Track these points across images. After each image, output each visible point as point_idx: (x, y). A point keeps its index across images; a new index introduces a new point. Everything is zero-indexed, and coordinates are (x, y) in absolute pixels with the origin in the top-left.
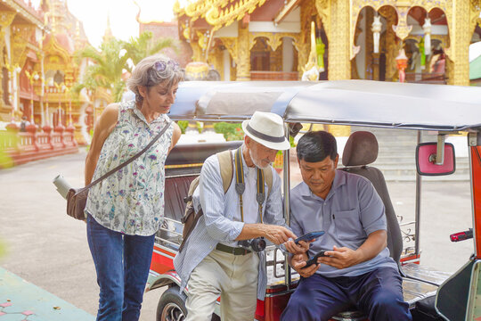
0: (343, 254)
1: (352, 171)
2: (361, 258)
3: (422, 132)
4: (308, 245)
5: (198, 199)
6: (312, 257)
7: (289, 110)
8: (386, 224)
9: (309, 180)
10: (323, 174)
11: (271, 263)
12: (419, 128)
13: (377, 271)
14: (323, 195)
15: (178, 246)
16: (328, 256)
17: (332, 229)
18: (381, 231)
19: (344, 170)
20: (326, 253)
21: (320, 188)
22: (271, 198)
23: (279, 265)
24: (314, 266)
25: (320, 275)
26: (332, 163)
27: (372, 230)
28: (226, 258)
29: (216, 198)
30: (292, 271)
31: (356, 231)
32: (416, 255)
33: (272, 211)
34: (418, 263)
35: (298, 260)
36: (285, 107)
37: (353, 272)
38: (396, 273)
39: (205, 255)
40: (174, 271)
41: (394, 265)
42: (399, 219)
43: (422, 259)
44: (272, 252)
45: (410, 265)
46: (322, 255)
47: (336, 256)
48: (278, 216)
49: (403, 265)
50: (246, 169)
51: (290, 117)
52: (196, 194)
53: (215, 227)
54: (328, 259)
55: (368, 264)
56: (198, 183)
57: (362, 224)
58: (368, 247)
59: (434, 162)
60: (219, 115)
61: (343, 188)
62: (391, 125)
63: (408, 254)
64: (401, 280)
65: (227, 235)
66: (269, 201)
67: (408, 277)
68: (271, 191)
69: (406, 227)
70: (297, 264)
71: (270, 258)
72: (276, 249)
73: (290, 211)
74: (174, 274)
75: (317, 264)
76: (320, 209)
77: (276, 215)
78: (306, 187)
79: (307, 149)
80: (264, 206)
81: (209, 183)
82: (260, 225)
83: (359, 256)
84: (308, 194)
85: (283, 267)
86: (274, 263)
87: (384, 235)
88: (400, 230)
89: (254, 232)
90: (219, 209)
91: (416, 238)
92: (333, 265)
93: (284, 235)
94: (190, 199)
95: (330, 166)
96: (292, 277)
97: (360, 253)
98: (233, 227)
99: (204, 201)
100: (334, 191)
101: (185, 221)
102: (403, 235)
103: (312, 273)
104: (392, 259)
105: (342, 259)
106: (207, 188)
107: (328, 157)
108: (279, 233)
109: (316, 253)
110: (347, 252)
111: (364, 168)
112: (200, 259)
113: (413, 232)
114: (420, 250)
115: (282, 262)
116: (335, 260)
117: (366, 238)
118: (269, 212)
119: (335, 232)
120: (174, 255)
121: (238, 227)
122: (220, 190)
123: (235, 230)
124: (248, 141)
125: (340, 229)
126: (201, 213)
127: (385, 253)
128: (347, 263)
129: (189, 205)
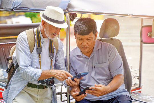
0: (100, 88)
1: (105, 41)
2: (109, 90)
3: (144, 19)
4: (78, 81)
5: (15, 57)
6: (82, 90)
7: (69, 6)
8: (123, 71)
9: (80, 46)
10: (88, 42)
11: (59, 94)
12: (142, 17)
13: (118, 97)
14: (88, 54)
15: (5, 84)
16: (91, 89)
17: (93, 74)
18: (120, 75)
19: (101, 40)
20: (90, 88)
21: (86, 50)
22: (58, 55)
23: (64, 95)
24: (83, 95)
25: (87, 100)
26: (93, 36)
27: (116, 74)
28: (33, 91)
29: (26, 57)
30: (71, 98)
31: (107, 75)
32: (139, 88)
33: (59, 63)
34: (140, 92)
35: (74, 91)
36: (67, 4)
37: (105, 98)
38: (129, 98)
39: (21, 90)
40: (2, 99)
41: (127, 94)
42: (130, 68)
43: (142, 90)
44: (60, 87)
45: (136, 93)
46: (88, 89)
47: (96, 90)
48: (62, 66)
49: (132, 93)
50: (42, 39)
51: (70, 9)
52: (14, 55)
53: (25, 73)
54: (91, 91)
55: (113, 93)
56: (15, 49)
57: (110, 71)
58: (113, 84)
59: (150, 36)
60: (29, 8)
61: (100, 50)
62: (127, 15)
63: (135, 87)
64: (131, 102)
65: (33, 77)
66: (56, 57)
67: (135, 100)
68: (57, 51)
69: (134, 72)
70: (74, 94)
71: (58, 91)
72: (62, 86)
73: (70, 64)
74: (2, 101)
75: (85, 94)
76: (87, 63)
77: (61, 65)
78: (79, 50)
79: (80, 28)
80: (54, 60)
81: (21, 48)
82: (51, 70)
83: (108, 89)
84: (80, 54)
85: (66, 96)
86: (60, 93)
87: (122, 77)
88: (131, 74)
89: (48, 74)
90: (28, 62)
91: (140, 78)
92: (94, 94)
93: (65, 75)
94: (11, 58)
95: (93, 38)
96: (71, 101)
97: (109, 87)
98: (36, 72)
99: (19, 59)
100: (95, 52)
101: (8, 71)
102: (133, 77)
103: (82, 99)
104: (126, 90)
105: (99, 91)
106: (20, 51)
107: (92, 33)
108: (62, 75)
109: (85, 88)
110: (102, 87)
111: (112, 39)
112: (18, 92)
113: (138, 75)
114: (142, 85)
115: (66, 93)
116: (95, 92)
117: (112, 79)
118: (57, 63)
119: (95, 75)
120: (3, 90)
121: (39, 72)
122: (28, 51)
123: (37, 74)
124: (44, 23)
125: (97, 73)
126: (17, 66)
127: (123, 87)
128: (102, 93)
129: (10, 62)
